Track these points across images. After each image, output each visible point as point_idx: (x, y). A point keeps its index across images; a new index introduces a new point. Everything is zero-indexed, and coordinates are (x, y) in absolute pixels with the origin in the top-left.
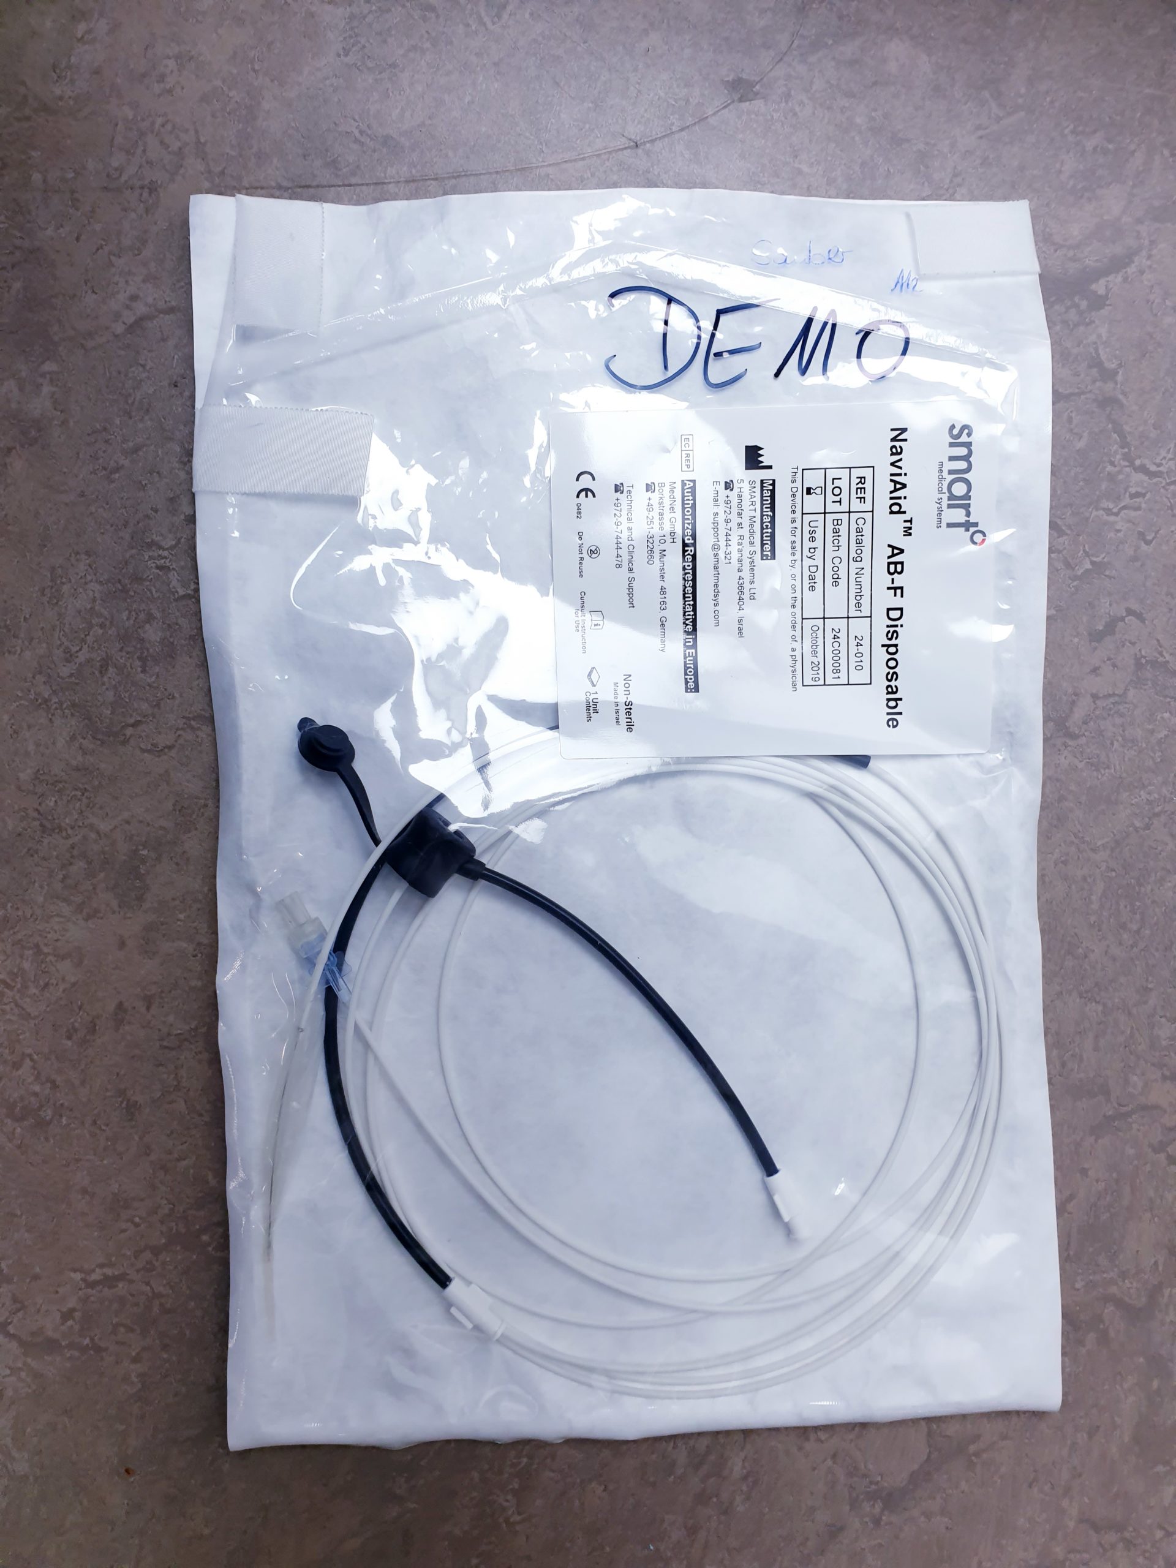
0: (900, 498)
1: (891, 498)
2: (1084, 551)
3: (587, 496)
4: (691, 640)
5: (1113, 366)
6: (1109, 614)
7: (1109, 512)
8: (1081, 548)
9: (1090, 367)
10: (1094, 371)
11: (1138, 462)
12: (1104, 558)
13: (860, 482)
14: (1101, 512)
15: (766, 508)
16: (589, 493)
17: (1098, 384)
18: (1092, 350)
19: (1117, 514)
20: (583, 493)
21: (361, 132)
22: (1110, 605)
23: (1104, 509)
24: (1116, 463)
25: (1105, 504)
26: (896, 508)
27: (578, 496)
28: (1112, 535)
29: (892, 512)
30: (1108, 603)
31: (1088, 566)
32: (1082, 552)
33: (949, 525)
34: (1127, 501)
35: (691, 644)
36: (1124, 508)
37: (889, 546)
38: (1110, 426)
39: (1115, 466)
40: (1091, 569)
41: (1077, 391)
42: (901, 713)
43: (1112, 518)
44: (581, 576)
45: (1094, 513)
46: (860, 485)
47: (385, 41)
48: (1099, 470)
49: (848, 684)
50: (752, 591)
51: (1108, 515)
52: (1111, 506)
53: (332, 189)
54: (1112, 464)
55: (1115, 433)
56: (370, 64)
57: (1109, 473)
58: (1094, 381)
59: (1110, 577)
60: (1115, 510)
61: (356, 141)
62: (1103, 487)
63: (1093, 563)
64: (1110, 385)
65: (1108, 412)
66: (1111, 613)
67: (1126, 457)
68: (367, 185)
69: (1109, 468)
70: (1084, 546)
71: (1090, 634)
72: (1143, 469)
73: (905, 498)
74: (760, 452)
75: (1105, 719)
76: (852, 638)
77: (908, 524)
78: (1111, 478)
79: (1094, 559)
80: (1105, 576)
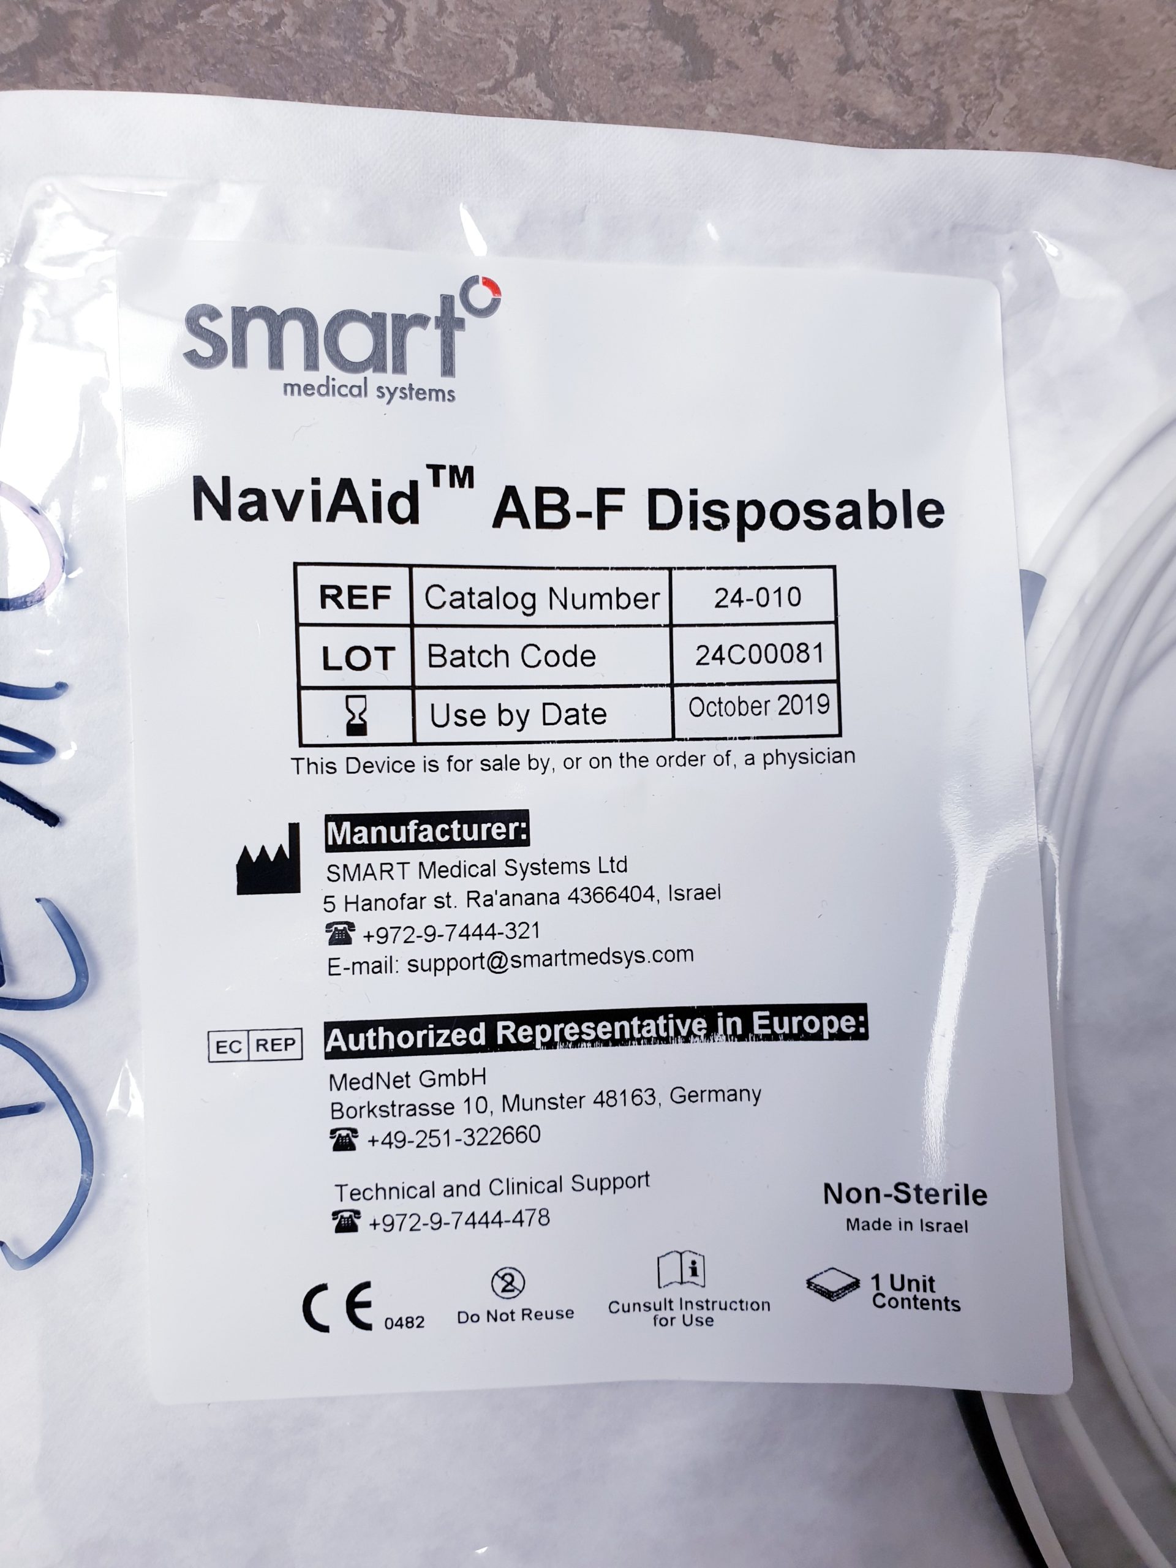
0: (377, 496)
1: (377, 518)
2: (492, 91)
3: (367, 1304)
4: (729, 1021)
5: (32, 22)
6: (646, 30)
7: (395, 30)
8: (487, 98)
12: (510, 44)
13: (334, 598)
14: (397, 49)
15: (398, 836)
16: (359, 1298)
19: (401, 11)
20: (360, 1313)
22: (623, 27)
23: (389, 44)
24: (274, 12)
25: (376, 39)
26: (403, 508)
27: (367, 1327)
28: (451, 24)
29: (414, 517)
30: (617, 32)
31: (530, 80)
32: (496, 97)
33: (448, 369)
35: (738, 1020)
37: (497, 523)
38: (181, 26)
39: (282, 15)
40: (538, 75)
42: (907, 494)
43: (411, 23)
44: (570, 1314)
45: (399, 65)
46: (344, 599)
48: (293, 54)
49: (836, 622)
50: (606, 866)
51: (403, 32)
52: (380, 25)
54: (275, 22)
55: (197, 15)
57: (299, 30)
59: (556, 29)
60: (391, 14)
62: (334, 43)
63: (521, 71)
64: (79, 27)
65: (146, 33)
66: (643, 25)
69: (287, 29)
70: (482, 91)
71: (696, 77)
73: (376, 482)
74: (254, 855)
75: (897, 41)
76: (721, 616)
77: (444, 475)
79: (512, 68)
80: (552, 39)
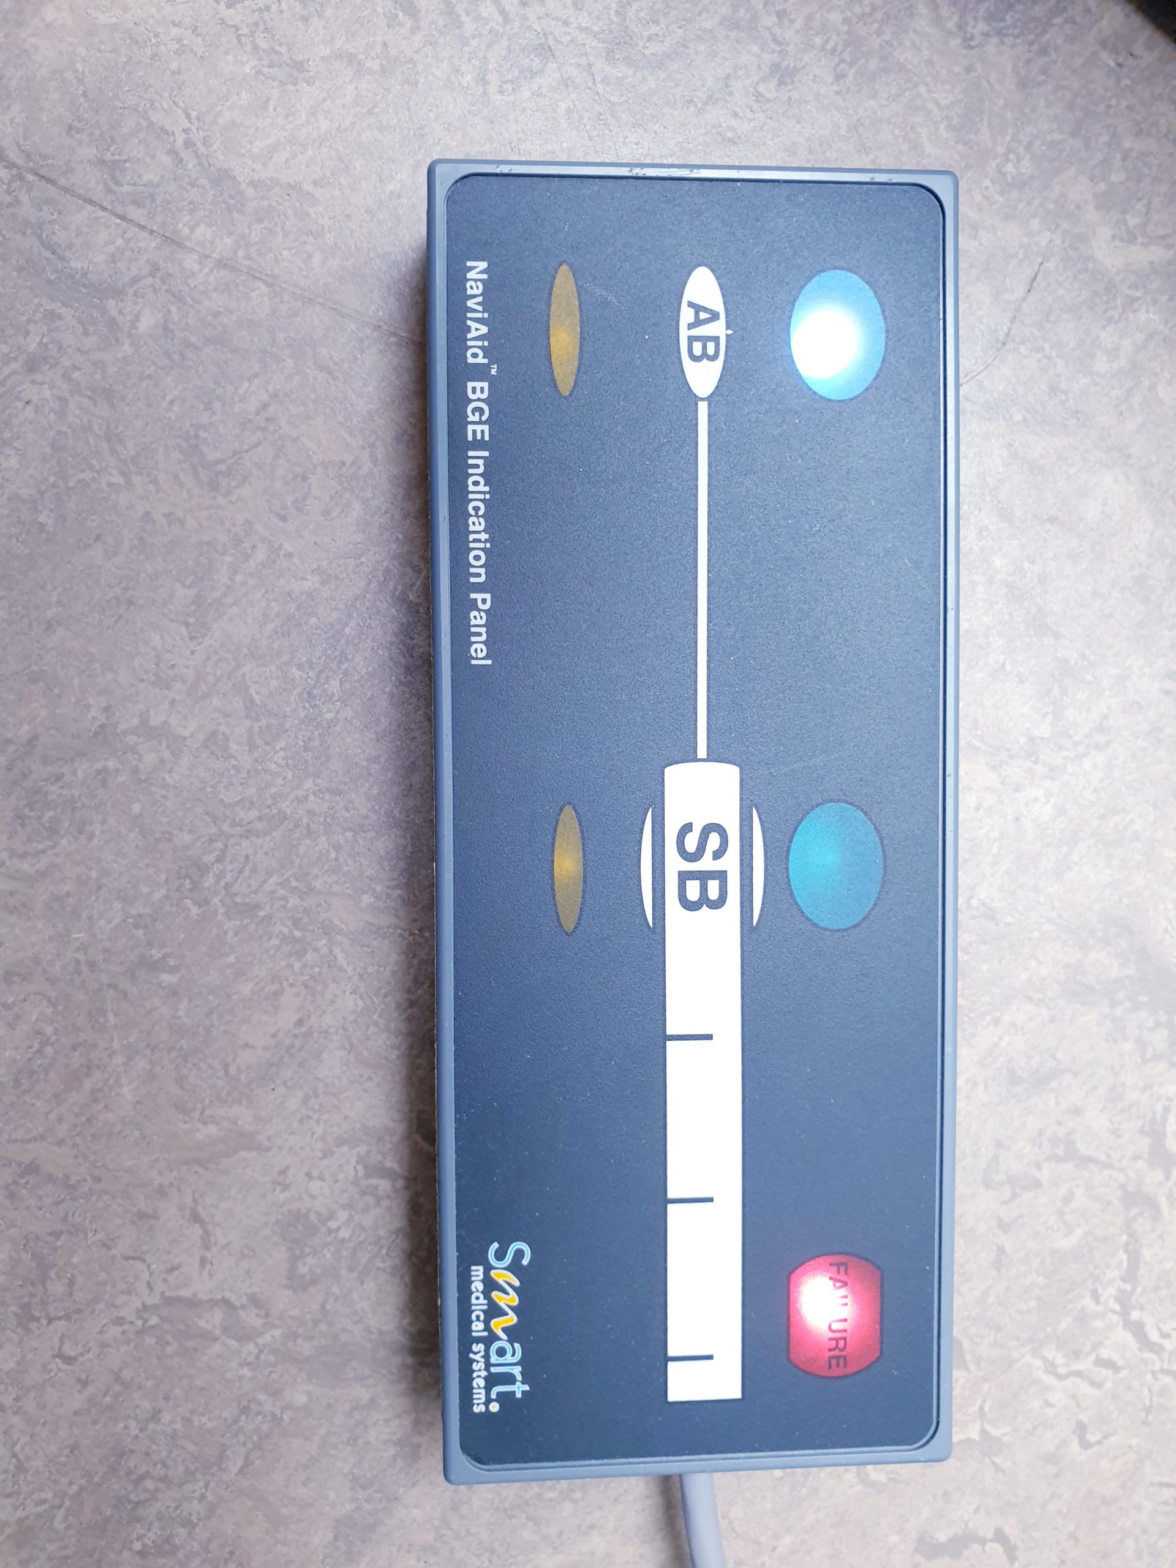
9: (1142, 1131)
10: (1145, 1141)
11: (1135, 1315)
17: (1141, 1164)
18: (1159, 1109)
21: (189, 144)
34: (1085, 1364)
36: (1078, 1374)
41: (1103, 1158)
47: (305, 19)
53: (89, 208)
56: (263, 44)
58: (1136, 1158)
61: (172, 152)
67: (1125, 1301)
68: (152, 232)
72: (1138, 1331)
78: (1082, 1317)
